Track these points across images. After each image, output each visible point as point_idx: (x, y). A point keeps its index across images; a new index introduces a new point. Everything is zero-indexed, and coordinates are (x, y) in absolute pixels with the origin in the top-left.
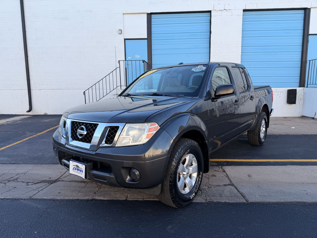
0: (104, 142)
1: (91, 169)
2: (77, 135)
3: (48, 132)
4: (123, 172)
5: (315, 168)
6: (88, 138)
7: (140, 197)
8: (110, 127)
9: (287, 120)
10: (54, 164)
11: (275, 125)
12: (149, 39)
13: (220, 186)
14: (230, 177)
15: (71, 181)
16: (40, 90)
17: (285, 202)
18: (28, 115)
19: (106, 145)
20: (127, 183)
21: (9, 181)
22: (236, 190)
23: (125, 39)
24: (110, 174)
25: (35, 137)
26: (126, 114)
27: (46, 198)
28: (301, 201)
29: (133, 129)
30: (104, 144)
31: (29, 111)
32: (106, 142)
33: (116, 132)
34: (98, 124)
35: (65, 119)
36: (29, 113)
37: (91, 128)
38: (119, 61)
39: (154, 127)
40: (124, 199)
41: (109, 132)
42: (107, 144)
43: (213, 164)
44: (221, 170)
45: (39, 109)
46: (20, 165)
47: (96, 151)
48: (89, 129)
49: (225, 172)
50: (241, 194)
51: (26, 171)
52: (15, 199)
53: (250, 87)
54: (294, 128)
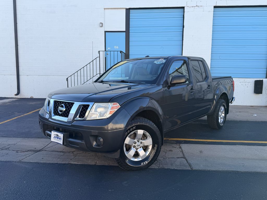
0: (78, 117)
1: (68, 137)
2: (58, 111)
3: (34, 113)
4: (91, 139)
5: (260, 148)
6: (66, 114)
7: (107, 163)
8: (83, 105)
9: (253, 109)
10: (38, 138)
11: (240, 113)
12: (127, 31)
13: (174, 158)
14: (184, 152)
15: (53, 151)
16: (27, 75)
17: (222, 171)
18: (16, 98)
19: (79, 119)
20: (93, 147)
21: (2, 149)
22: (186, 161)
23: (105, 32)
24: (82, 141)
25: (22, 117)
26: (95, 96)
27: (32, 161)
28: (236, 170)
29: (100, 107)
30: (78, 118)
31: (16, 95)
32: (80, 117)
33: (87, 109)
34: (74, 103)
35: (49, 99)
36: (17, 97)
37: (69, 106)
38: (99, 51)
39: (115, 106)
40: (94, 164)
41: (82, 109)
42: (81, 118)
43: (172, 142)
44: (178, 147)
45: (26, 93)
46: (10, 138)
47: (71, 123)
48: (68, 107)
49: (181, 148)
50: (189, 164)
51: (16, 142)
52: (8, 161)
53: (208, 78)
54: (256, 115)
